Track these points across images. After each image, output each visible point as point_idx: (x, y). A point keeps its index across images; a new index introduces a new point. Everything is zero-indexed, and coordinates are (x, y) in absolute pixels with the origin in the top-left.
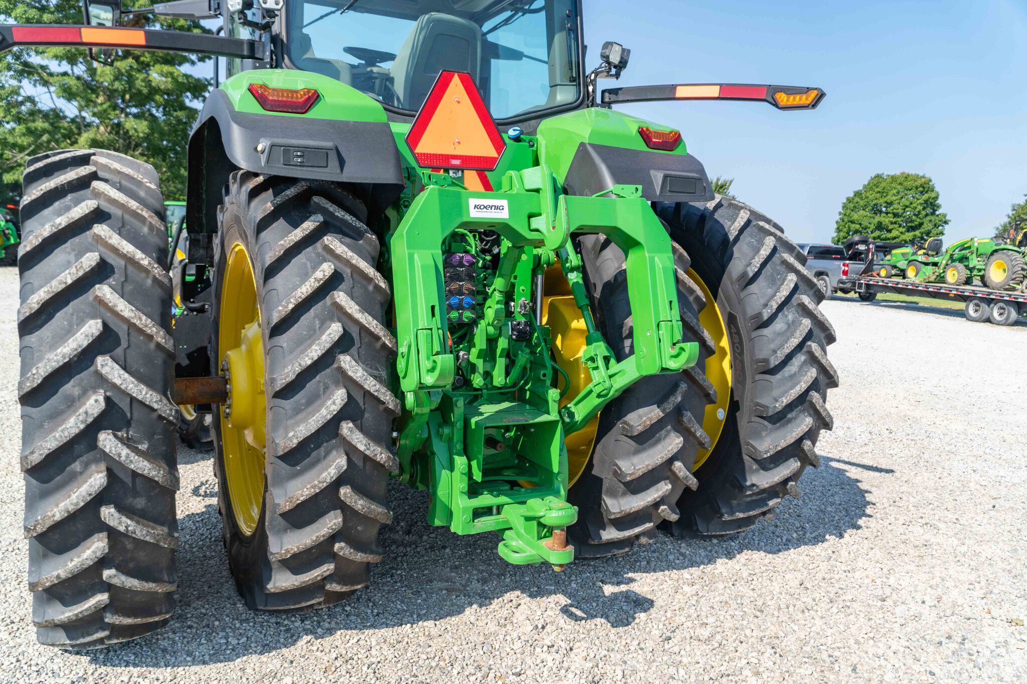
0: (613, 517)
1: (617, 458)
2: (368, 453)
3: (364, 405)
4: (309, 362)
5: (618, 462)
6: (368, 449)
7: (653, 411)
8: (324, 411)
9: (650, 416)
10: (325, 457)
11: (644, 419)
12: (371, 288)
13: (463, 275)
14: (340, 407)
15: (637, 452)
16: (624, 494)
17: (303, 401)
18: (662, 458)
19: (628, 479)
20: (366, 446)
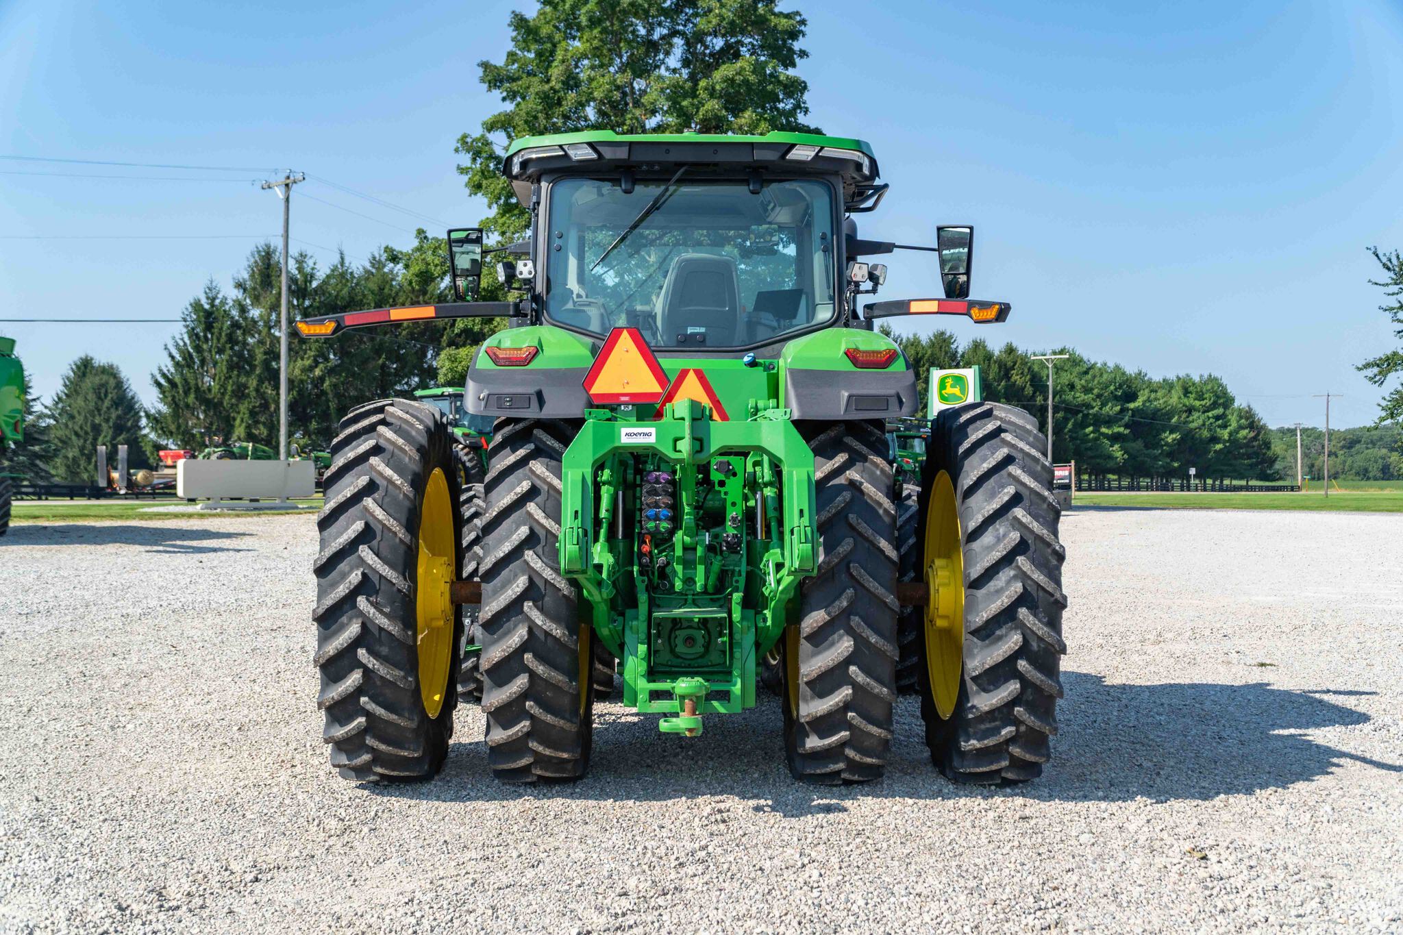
0: (810, 722)
1: (800, 662)
3: (543, 589)
6: (545, 624)
7: (821, 614)
9: (818, 618)
10: (512, 628)
11: (811, 621)
13: (660, 491)
15: (814, 653)
17: (499, 583)
18: (836, 659)
19: (805, 679)
20: (543, 621)
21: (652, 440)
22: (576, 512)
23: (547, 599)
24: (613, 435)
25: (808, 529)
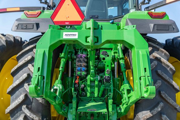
7: (148, 113)
8: (17, 101)
9: (146, 115)
11: (144, 116)
13: (82, 61)
14: (22, 100)
21: (76, 37)
22: (39, 68)
23: (33, 104)
24: (59, 35)
25: (150, 78)
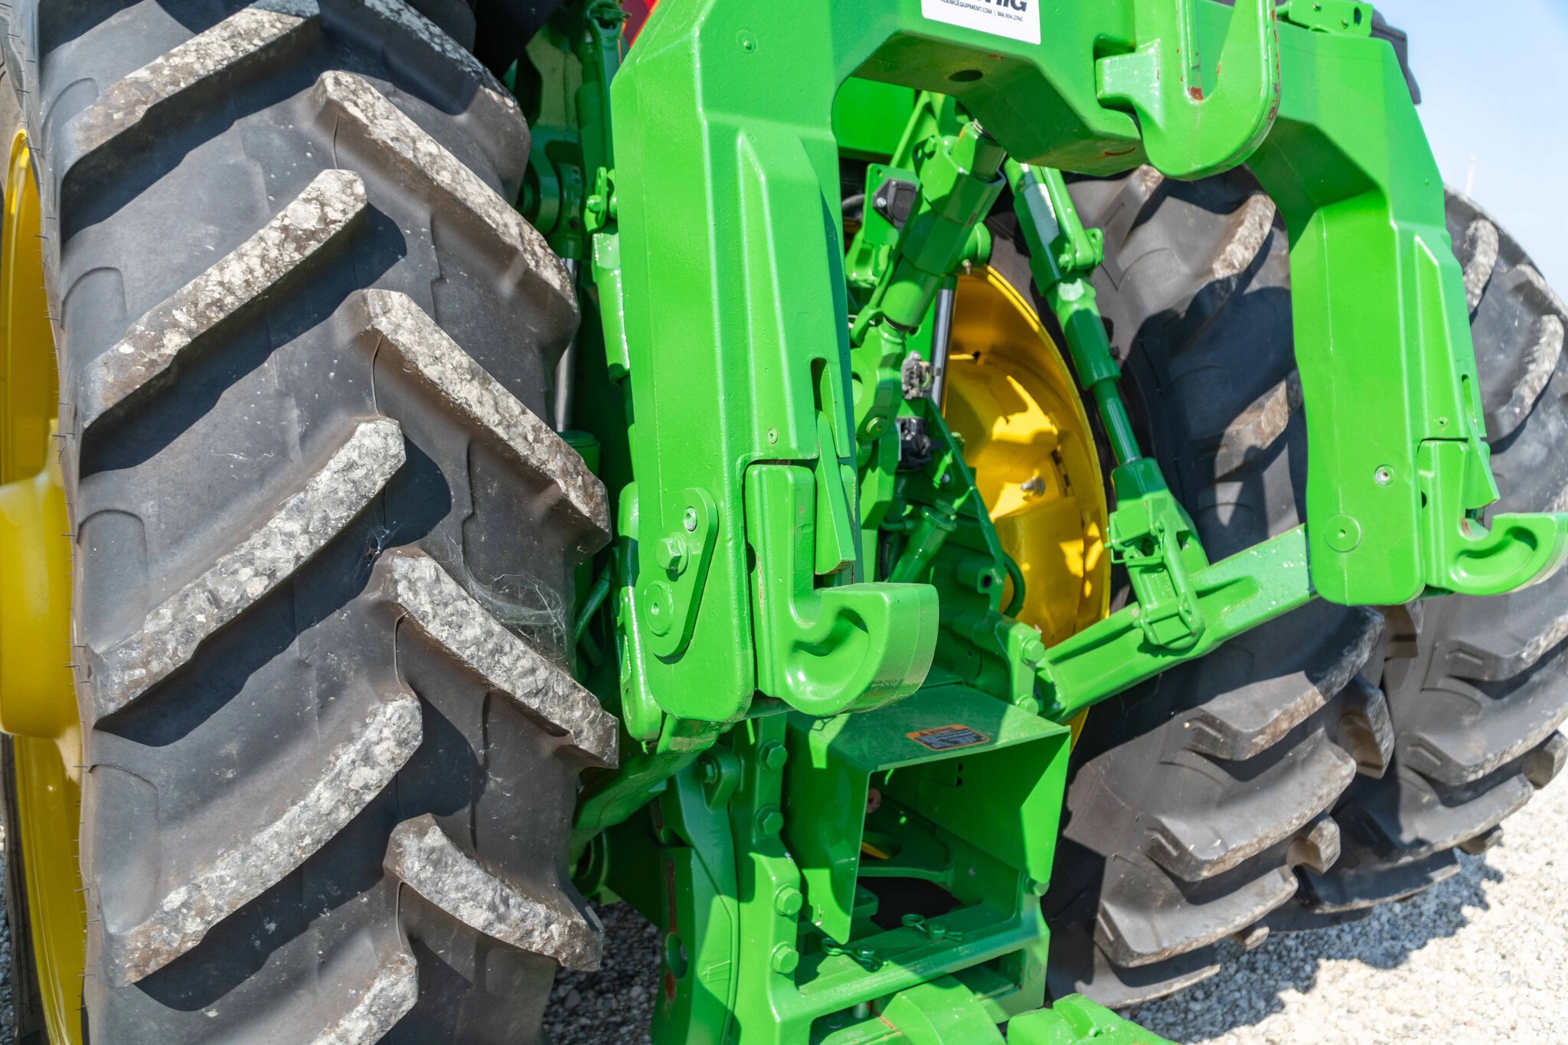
0: (1135, 963)
1: (1164, 812)
2: (499, 931)
3: (486, 744)
4: (257, 588)
5: (1166, 821)
6: (501, 919)
7: (1298, 691)
8: (322, 795)
9: (1291, 706)
10: (324, 965)
11: (1276, 714)
12: (506, 286)
14: (392, 770)
15: (1227, 800)
16: (1169, 904)
17: (232, 748)
18: (1304, 816)
19: (1206, 874)
20: (493, 907)
22: (817, 373)
